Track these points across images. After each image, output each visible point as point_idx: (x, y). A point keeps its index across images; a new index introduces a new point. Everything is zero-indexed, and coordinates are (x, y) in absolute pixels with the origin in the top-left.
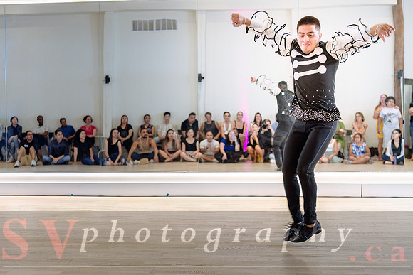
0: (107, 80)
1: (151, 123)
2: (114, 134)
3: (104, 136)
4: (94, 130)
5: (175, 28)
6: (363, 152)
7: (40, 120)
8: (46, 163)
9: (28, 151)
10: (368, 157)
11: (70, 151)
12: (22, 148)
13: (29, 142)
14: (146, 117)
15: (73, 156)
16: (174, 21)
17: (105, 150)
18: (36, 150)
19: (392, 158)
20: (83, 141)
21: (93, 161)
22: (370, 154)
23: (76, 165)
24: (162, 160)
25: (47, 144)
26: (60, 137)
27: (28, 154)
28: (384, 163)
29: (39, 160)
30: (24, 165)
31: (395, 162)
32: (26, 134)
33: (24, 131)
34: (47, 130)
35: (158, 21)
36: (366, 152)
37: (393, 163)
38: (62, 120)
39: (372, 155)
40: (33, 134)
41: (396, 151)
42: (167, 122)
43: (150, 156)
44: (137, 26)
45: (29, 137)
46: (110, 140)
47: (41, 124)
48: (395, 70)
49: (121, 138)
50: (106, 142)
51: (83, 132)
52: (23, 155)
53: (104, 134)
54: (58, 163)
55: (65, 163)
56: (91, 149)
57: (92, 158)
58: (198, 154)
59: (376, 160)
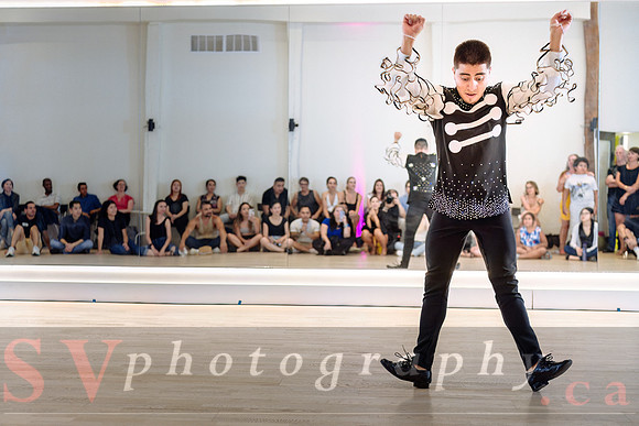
0: (151, 125)
1: (217, 193)
2: (159, 209)
3: (144, 212)
4: (130, 202)
5: (255, 49)
6: (536, 242)
7: (48, 186)
8: (55, 251)
9: (27, 232)
10: (543, 249)
11: (92, 233)
12: (19, 229)
13: (30, 218)
14: (210, 184)
15: (97, 240)
16: (255, 38)
17: (146, 232)
18: (40, 230)
19: (579, 250)
20: (112, 218)
21: (128, 248)
22: (546, 244)
23: (101, 255)
24: (232, 249)
25: (57, 223)
26: (77, 211)
27: (27, 236)
28: (567, 258)
29: (44, 246)
30: (22, 254)
31: (584, 258)
32: (25, 206)
33: (22, 202)
34: (57, 201)
35: (230, 38)
36: (541, 242)
37: (581, 259)
38: (82, 186)
39: (550, 246)
40: (37, 207)
41: (586, 240)
42: (241, 191)
43: (214, 243)
44: (197, 44)
45: (30, 212)
46: (153, 217)
47: (48, 192)
48: (586, 118)
49: (170, 214)
50: (148, 221)
51: (113, 205)
52: (20, 238)
53: (144, 208)
54: (74, 252)
55: (85, 251)
56: (124, 231)
57: (125, 245)
58: (287, 241)
59: (555, 253)
